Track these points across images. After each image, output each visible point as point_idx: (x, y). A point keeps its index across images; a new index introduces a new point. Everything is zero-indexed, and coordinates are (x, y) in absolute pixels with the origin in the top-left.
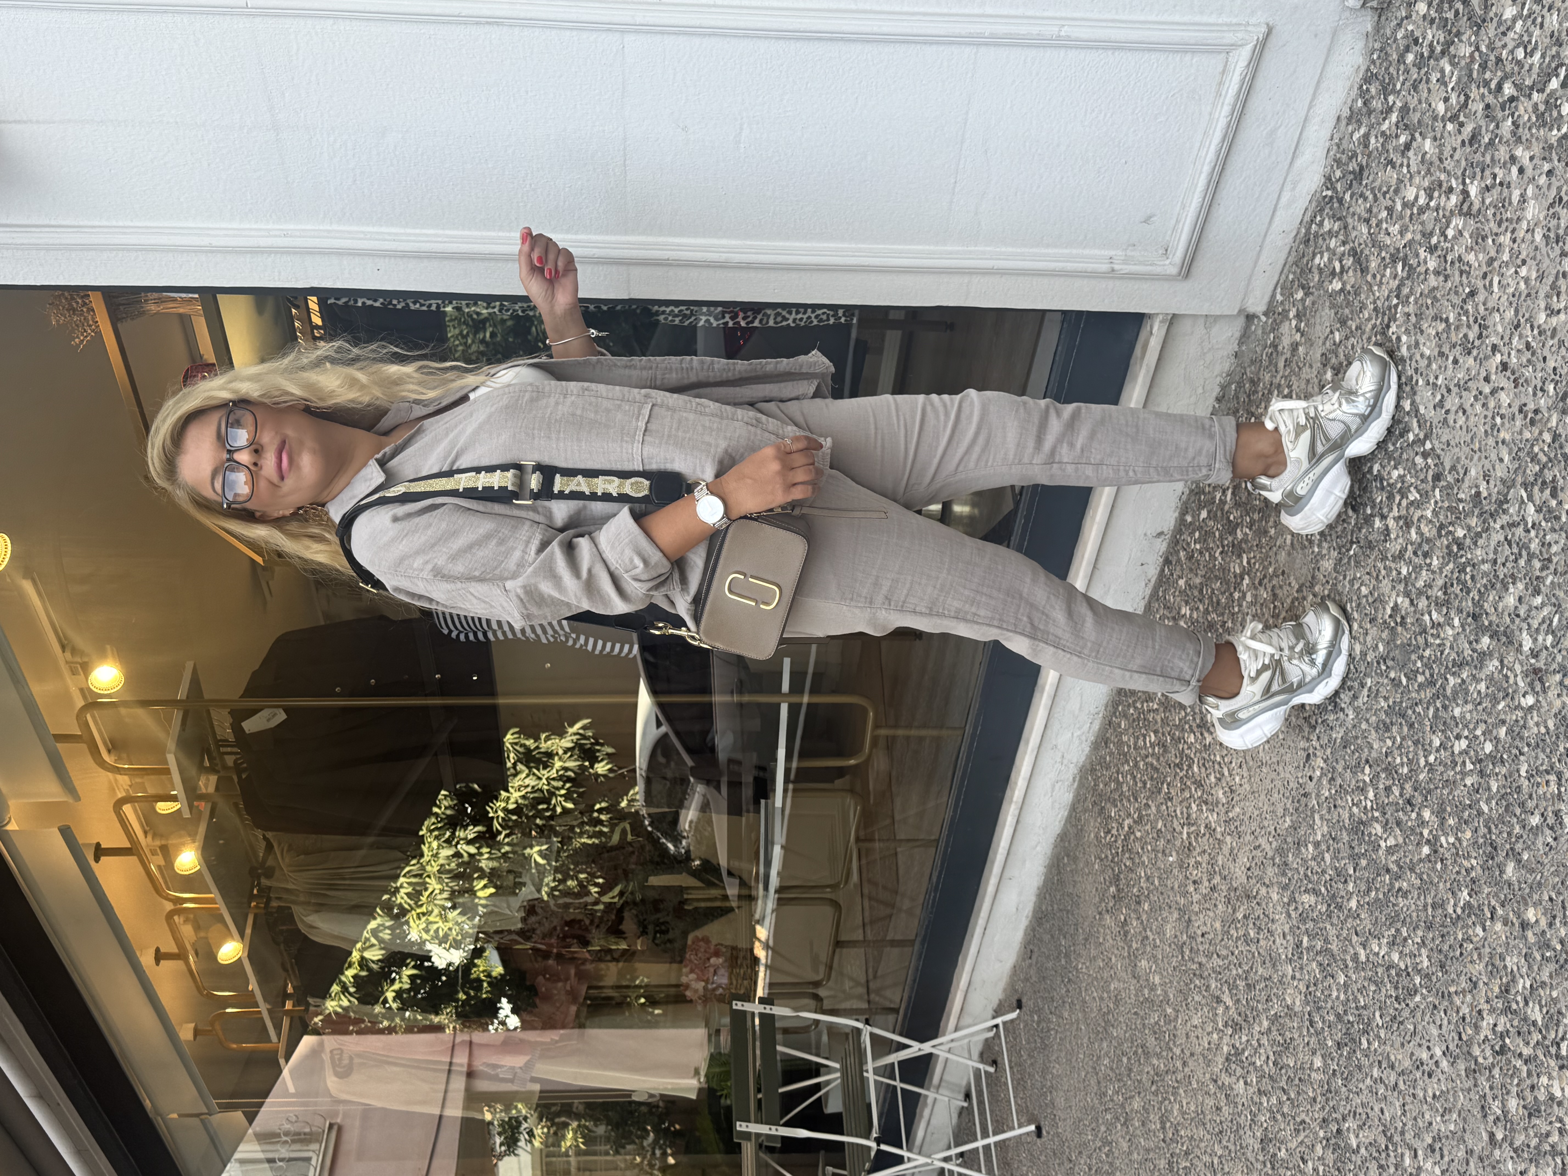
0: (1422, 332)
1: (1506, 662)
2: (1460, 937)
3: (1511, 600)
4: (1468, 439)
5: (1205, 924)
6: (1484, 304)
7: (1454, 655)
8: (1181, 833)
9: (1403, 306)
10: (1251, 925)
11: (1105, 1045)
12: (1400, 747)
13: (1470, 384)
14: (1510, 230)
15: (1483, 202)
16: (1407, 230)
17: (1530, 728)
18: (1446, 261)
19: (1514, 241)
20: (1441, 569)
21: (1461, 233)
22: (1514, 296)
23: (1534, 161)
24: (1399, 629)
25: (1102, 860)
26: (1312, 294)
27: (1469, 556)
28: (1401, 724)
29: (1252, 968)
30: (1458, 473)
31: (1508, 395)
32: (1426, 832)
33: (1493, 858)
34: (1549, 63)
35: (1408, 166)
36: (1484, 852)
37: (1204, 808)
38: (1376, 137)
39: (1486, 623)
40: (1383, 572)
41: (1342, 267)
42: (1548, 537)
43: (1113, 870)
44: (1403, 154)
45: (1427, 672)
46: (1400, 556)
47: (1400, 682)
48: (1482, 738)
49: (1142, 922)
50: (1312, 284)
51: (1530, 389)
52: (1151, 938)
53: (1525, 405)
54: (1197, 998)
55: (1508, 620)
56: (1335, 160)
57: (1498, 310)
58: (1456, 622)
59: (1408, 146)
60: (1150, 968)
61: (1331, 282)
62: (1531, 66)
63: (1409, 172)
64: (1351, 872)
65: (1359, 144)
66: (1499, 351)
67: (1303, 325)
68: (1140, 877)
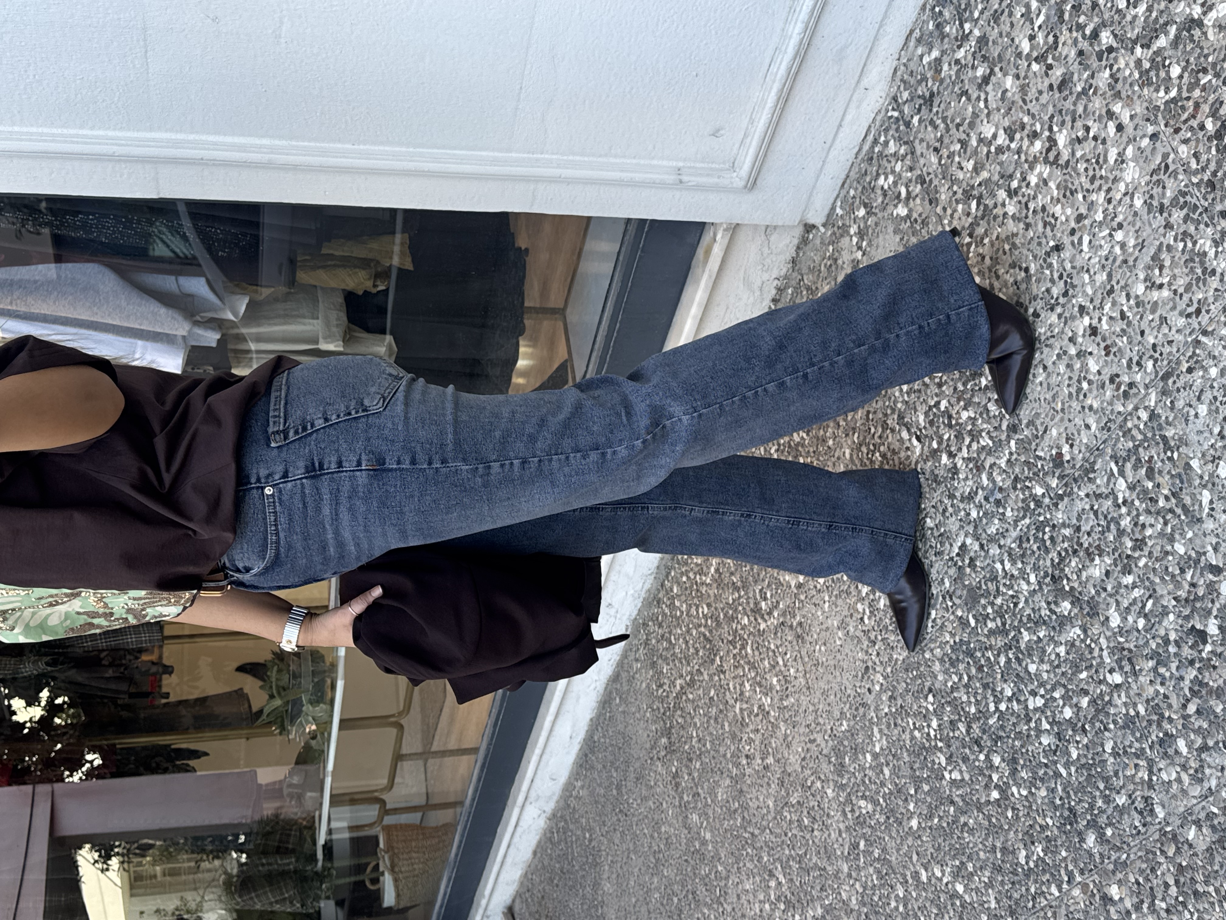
0: (998, 277)
1: (1090, 633)
2: (1033, 890)
3: (1096, 571)
4: (1048, 396)
5: (757, 799)
6: (1071, 262)
7: (1028, 611)
8: (734, 707)
9: (977, 246)
10: (805, 813)
11: (656, 880)
12: (967, 686)
13: (1052, 340)
14: (1105, 188)
15: (1073, 154)
16: (983, 167)
17: (1116, 706)
18: (1027, 208)
19: (1109, 201)
20: (1016, 522)
21: (1045, 182)
22: (1107, 260)
23: (1136, 121)
24: (968, 570)
25: (653, 710)
26: (876, 214)
27: (1048, 516)
28: (968, 663)
29: (806, 855)
30: (1037, 430)
31: (1097, 362)
32: (995, 777)
33: (1071, 824)
34: (1157, 19)
35: (986, 100)
36: (1061, 815)
37: (758, 690)
38: (950, 64)
39: (1067, 588)
40: (950, 510)
41: (908, 193)
42: (1141, 518)
43: (665, 724)
44: (980, 87)
45: (998, 620)
46: (970, 498)
47: (968, 621)
48: (1061, 702)
49: (693, 779)
50: (875, 205)
51: (1124, 361)
52: (702, 796)
53: (1118, 376)
54: (748, 865)
55: (1093, 592)
56: (902, 80)
57: (1088, 271)
58: (1032, 578)
59: (986, 80)
60: (702, 824)
61: (896, 206)
62: (1135, 17)
63: (986, 107)
64: (912, 792)
65: (930, 69)
66: (1088, 314)
67: (864, 244)
68: (692, 737)
